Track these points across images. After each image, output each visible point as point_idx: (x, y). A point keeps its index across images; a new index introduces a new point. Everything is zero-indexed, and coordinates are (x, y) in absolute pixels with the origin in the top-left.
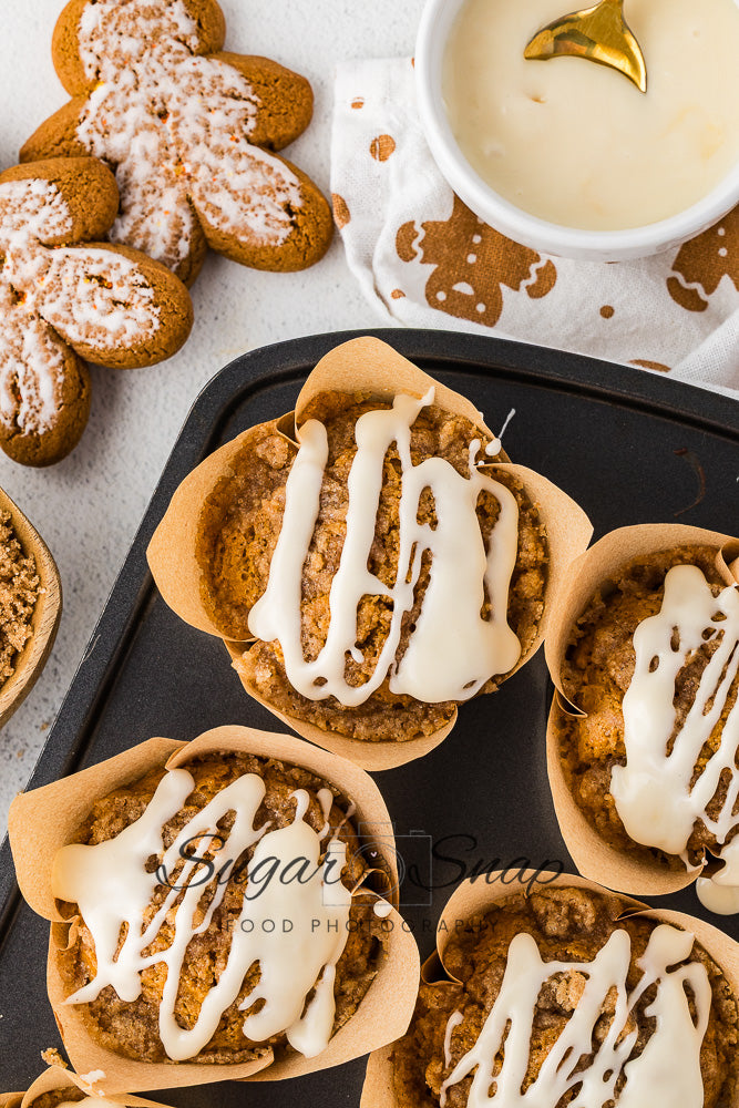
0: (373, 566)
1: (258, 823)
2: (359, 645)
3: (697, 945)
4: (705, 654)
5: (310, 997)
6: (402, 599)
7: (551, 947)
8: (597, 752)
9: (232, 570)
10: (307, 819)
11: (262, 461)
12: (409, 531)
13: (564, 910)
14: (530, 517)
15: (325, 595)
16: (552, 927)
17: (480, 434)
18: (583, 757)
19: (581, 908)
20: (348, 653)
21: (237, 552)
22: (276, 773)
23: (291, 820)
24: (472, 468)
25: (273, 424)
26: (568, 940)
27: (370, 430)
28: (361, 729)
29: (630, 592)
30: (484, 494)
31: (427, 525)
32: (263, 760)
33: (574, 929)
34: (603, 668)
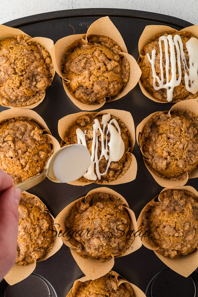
0: (15, 69)
3: (111, 115)
7: (83, 128)
8: (76, 88)
13: (83, 120)
14: (42, 48)
16: (82, 124)
18: (74, 90)
19: (86, 118)
26: (86, 125)
28: (28, 103)
29: (68, 55)
32: (14, 119)
33: (87, 123)
34: (69, 70)
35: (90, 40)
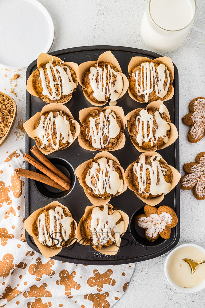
0: (54, 81)
1: (54, 118)
2: (57, 91)
3: (111, 110)
4: (98, 75)
5: (69, 135)
6: (59, 83)
7: (94, 117)
8: (90, 93)
9: (38, 89)
10: (60, 115)
11: (36, 75)
12: (57, 75)
13: (94, 112)
14: (71, 68)
15: (50, 86)
16: (93, 115)
17: (61, 61)
19: (96, 111)
20: (56, 92)
21: (38, 87)
22: (54, 111)
23: (58, 116)
24: (61, 65)
25: (36, 70)
26: (96, 116)
27: (48, 66)
28: (61, 101)
29: (86, 73)
30: (64, 68)
31: (58, 73)
32: (52, 111)
33: (96, 114)
34: (87, 82)
35: (100, 65)
